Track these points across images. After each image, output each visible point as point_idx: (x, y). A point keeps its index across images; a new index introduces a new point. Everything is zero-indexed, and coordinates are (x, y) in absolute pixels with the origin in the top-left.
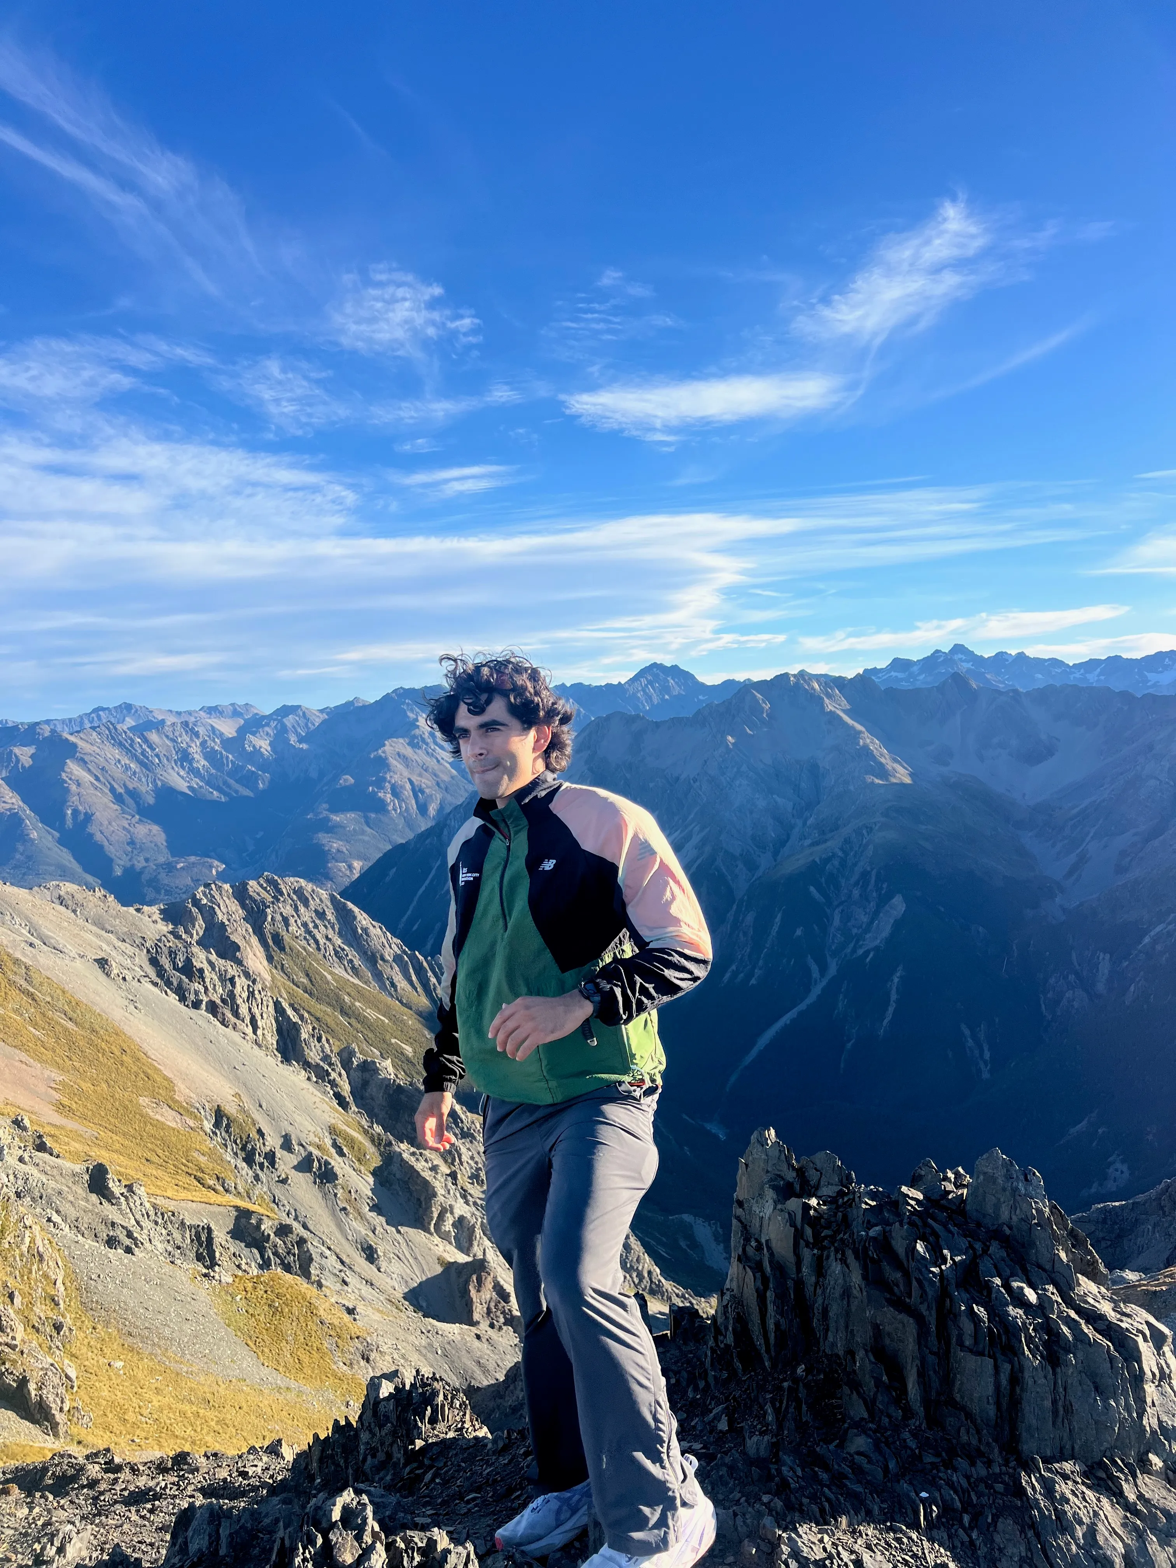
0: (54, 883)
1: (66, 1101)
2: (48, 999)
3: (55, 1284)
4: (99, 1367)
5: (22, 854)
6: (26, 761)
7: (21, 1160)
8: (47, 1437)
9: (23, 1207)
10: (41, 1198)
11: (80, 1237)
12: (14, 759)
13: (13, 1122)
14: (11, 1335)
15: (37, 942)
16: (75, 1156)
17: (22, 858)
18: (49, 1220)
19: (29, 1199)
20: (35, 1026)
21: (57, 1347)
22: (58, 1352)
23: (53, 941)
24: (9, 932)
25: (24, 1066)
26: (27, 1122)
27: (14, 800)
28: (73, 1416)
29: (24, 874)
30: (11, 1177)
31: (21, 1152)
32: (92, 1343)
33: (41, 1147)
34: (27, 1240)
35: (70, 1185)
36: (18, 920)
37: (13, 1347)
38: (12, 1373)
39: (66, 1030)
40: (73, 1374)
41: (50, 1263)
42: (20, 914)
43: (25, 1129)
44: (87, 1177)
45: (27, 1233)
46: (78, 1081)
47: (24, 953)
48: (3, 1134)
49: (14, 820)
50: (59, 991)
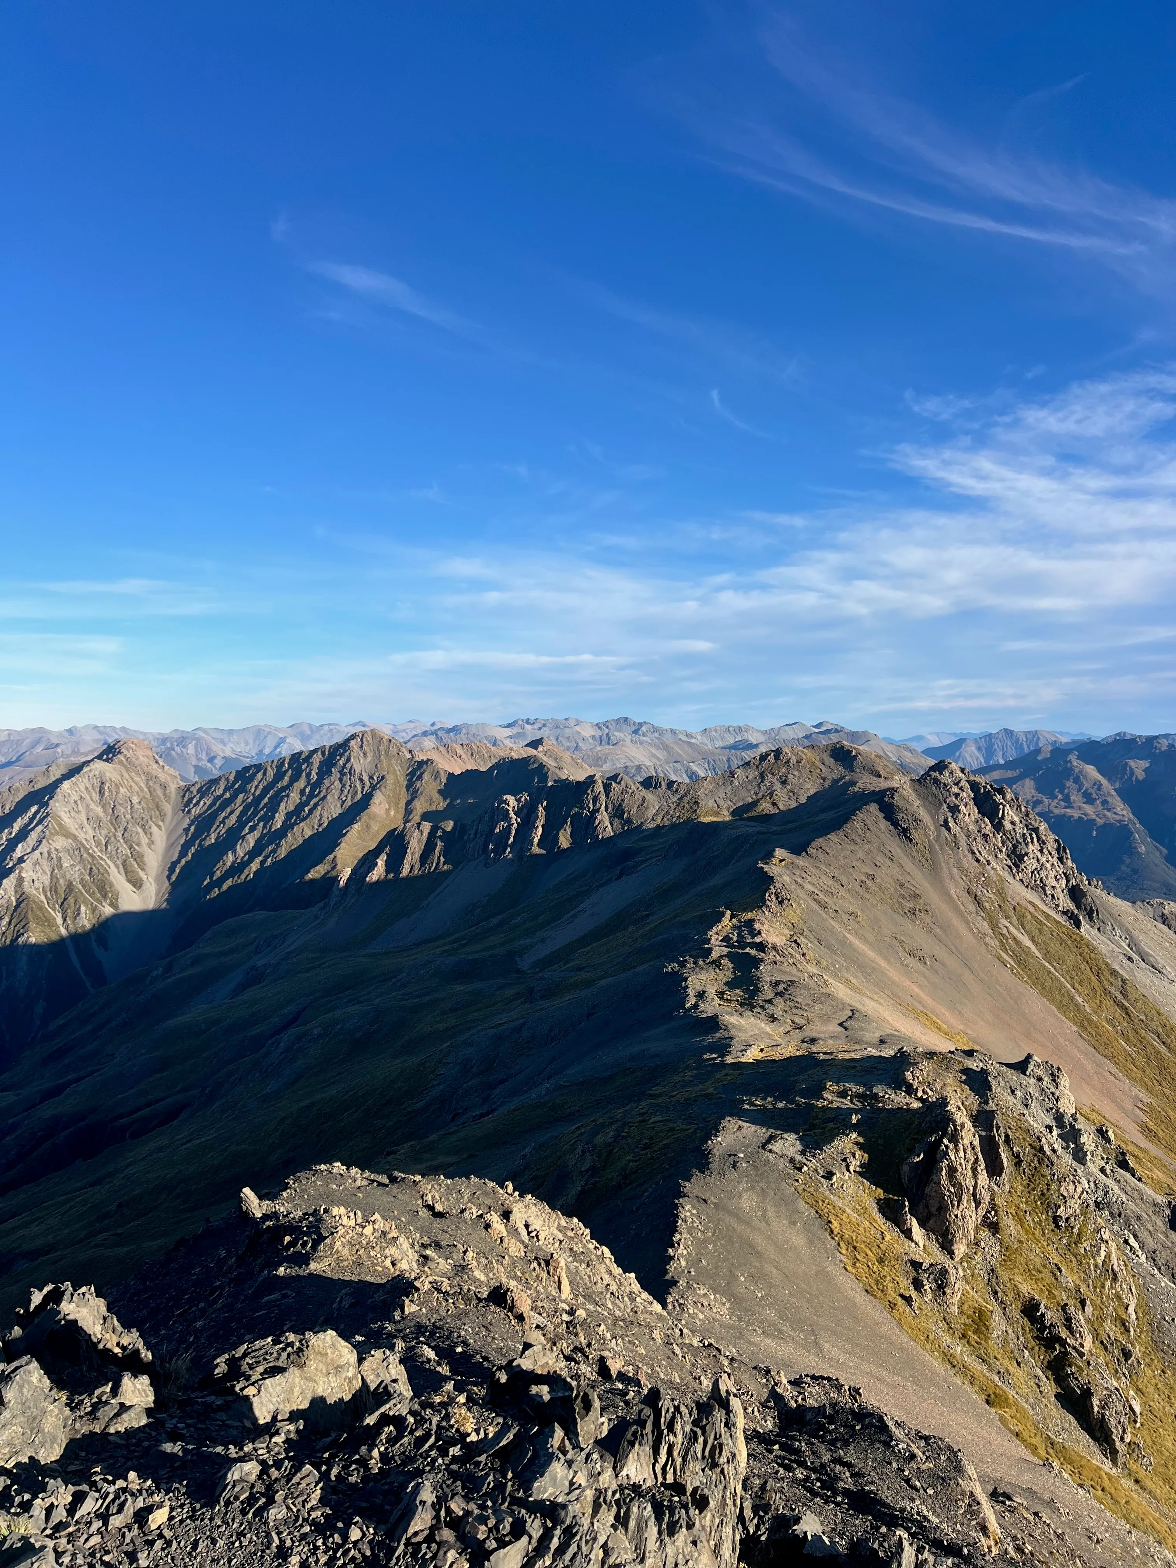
0: (1158, 900)
1: (1152, 1126)
2: (1143, 1017)
3: (1127, 1308)
4: (1165, 1414)
5: (1127, 867)
6: (1140, 775)
7: (1103, 1170)
8: (1106, 1460)
9: (1101, 1218)
10: (1120, 1215)
11: (1156, 1272)
12: (1128, 772)
13: (1097, 1130)
14: (1079, 1341)
15: (1135, 957)
16: (1157, 1185)
17: (1128, 871)
18: (1126, 1242)
19: (1107, 1213)
20: (1127, 1041)
21: (1124, 1374)
22: (1124, 1379)
23: (1151, 959)
24: (1109, 942)
25: (1112, 1078)
26: (1111, 1134)
27: (1125, 812)
28: (1133, 1451)
29: (1128, 887)
30: (1092, 1185)
31: (1103, 1163)
32: (1160, 1386)
33: (1123, 1164)
34: (1103, 1254)
35: (1151, 1213)
36: (1118, 932)
37: (1082, 1355)
38: (1077, 1379)
39: (1158, 1052)
40: (1137, 1409)
41: (1124, 1286)
42: (1122, 926)
43: (1108, 1141)
44: (1168, 1212)
45: (1103, 1248)
46: (1167, 1109)
47: (1121, 966)
48: (1088, 1140)
49: (1123, 832)
50: (1153, 1012)
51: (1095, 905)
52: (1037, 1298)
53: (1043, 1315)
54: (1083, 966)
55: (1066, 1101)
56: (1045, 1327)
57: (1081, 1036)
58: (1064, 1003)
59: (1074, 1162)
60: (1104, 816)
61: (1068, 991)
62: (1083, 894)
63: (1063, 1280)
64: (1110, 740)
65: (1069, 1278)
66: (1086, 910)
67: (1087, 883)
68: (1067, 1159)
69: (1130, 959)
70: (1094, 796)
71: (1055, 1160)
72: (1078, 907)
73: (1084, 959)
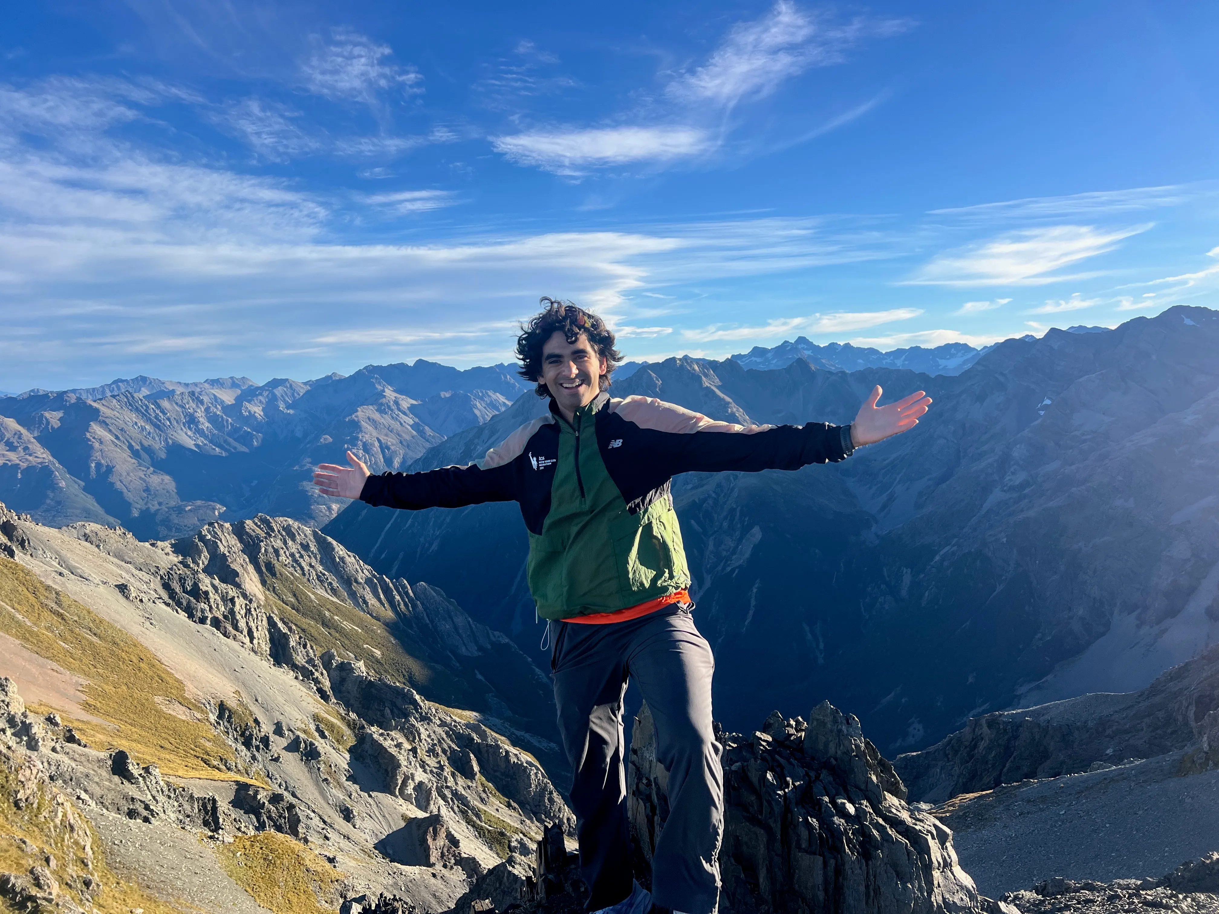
0: (80, 523)
1: (91, 701)
2: (76, 618)
3: (84, 849)
5: (52, 500)
6: (55, 423)
7: (54, 750)
9: (56, 788)
10: (71, 780)
11: (105, 811)
12: (44, 422)
13: (46, 719)
14: (48, 891)
15: (65, 572)
16: (100, 746)
17: (52, 503)
18: (79, 798)
19: (61, 781)
20: (65, 640)
21: (87, 900)
22: (87, 903)
23: (79, 571)
24: (41, 564)
25: (55, 674)
26: (58, 719)
27: (44, 456)
29: (54, 516)
30: (46, 764)
31: (53, 744)
32: (116, 895)
33: (71, 739)
34: (60, 815)
35: (96, 769)
36: (49, 554)
37: (50, 901)
39: (91, 643)
41: (80, 833)
42: (51, 549)
43: (56, 724)
44: (110, 762)
45: (60, 809)
46: (102, 684)
47: (54, 581)
48: (38, 730)
49: (46, 471)
50: (85, 612)
51: (26, 536)
52: (7, 873)
53: (14, 885)
54: (20, 589)
55: (17, 704)
56: (17, 894)
57: (24, 647)
58: (6, 623)
59: (28, 751)
60: (27, 460)
61: (9, 613)
62: (14, 528)
63: (28, 849)
64: (25, 396)
65: (33, 846)
66: (18, 540)
67: (16, 518)
68: (22, 751)
69: (60, 574)
70: (16, 444)
71: (10, 754)
72: (11, 539)
73: (20, 582)
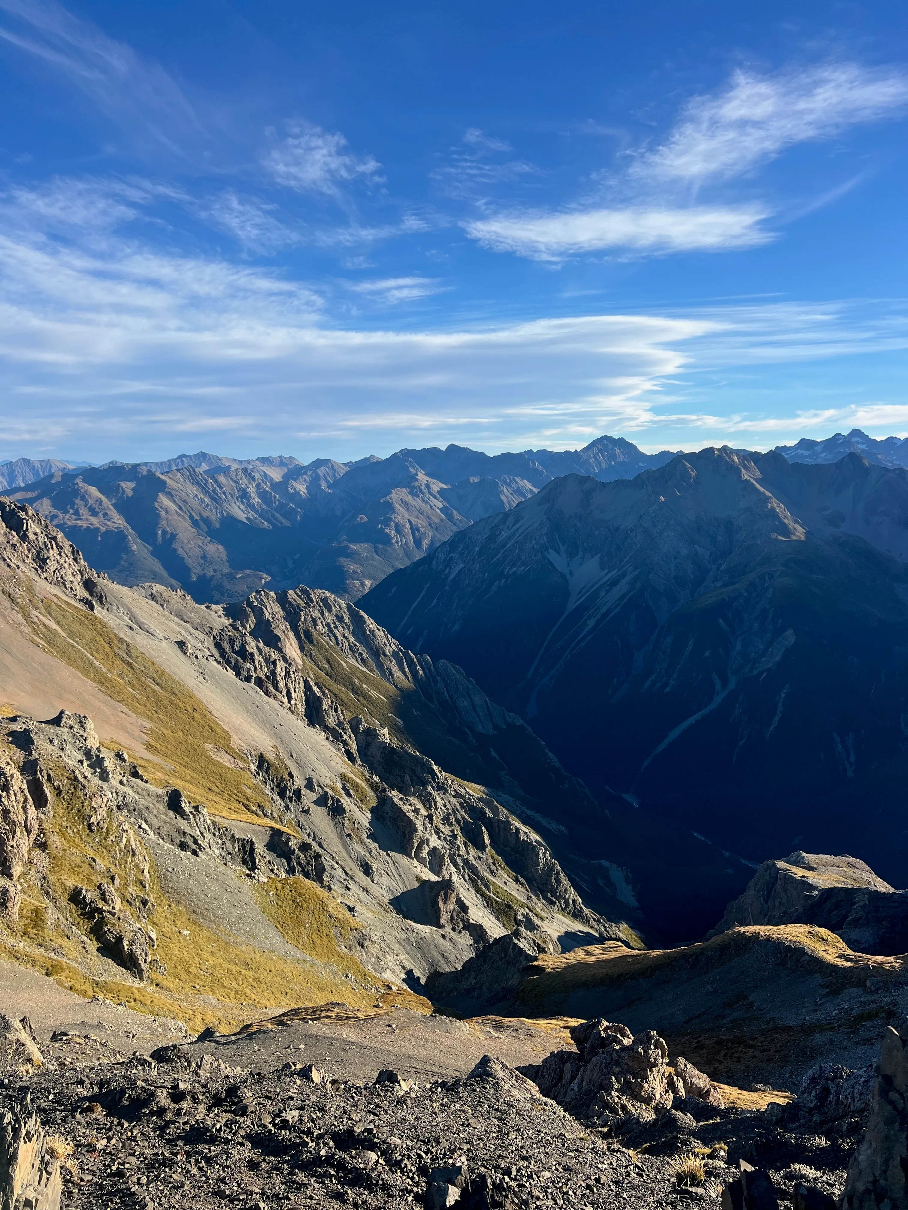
0: (148, 584)
1: (153, 743)
2: (142, 668)
3: (143, 872)
4: (172, 933)
5: (125, 561)
6: (129, 493)
7: (121, 782)
8: (135, 979)
9: (122, 816)
10: (134, 810)
11: (161, 841)
12: (121, 491)
13: (116, 755)
14: (112, 905)
15: (135, 626)
16: (159, 783)
17: (126, 564)
18: (140, 827)
19: (126, 811)
20: (133, 687)
21: (144, 917)
22: (144, 920)
23: (146, 626)
24: (116, 618)
25: (124, 715)
26: (126, 756)
27: (120, 521)
28: (153, 966)
29: (127, 576)
30: (114, 794)
31: (121, 777)
32: (168, 916)
33: (135, 774)
34: (124, 840)
35: (155, 803)
36: (122, 609)
37: (113, 914)
38: (112, 932)
39: (154, 691)
40: (154, 936)
41: (140, 858)
42: (124, 605)
43: (124, 760)
44: (166, 799)
45: (125, 835)
46: (162, 729)
47: (125, 634)
48: (109, 764)
49: (120, 536)
50: (150, 663)
51: (104, 592)
52: (79, 886)
53: (85, 897)
54: (98, 639)
55: (92, 739)
56: (87, 905)
57: (100, 690)
58: (86, 668)
59: (100, 782)
60: (106, 524)
61: (88, 659)
62: (94, 584)
63: (98, 867)
64: (105, 467)
65: (102, 865)
66: (97, 596)
67: (96, 576)
68: (96, 781)
69: (131, 628)
70: (97, 510)
71: (86, 783)
72: (91, 595)
73: (98, 633)
